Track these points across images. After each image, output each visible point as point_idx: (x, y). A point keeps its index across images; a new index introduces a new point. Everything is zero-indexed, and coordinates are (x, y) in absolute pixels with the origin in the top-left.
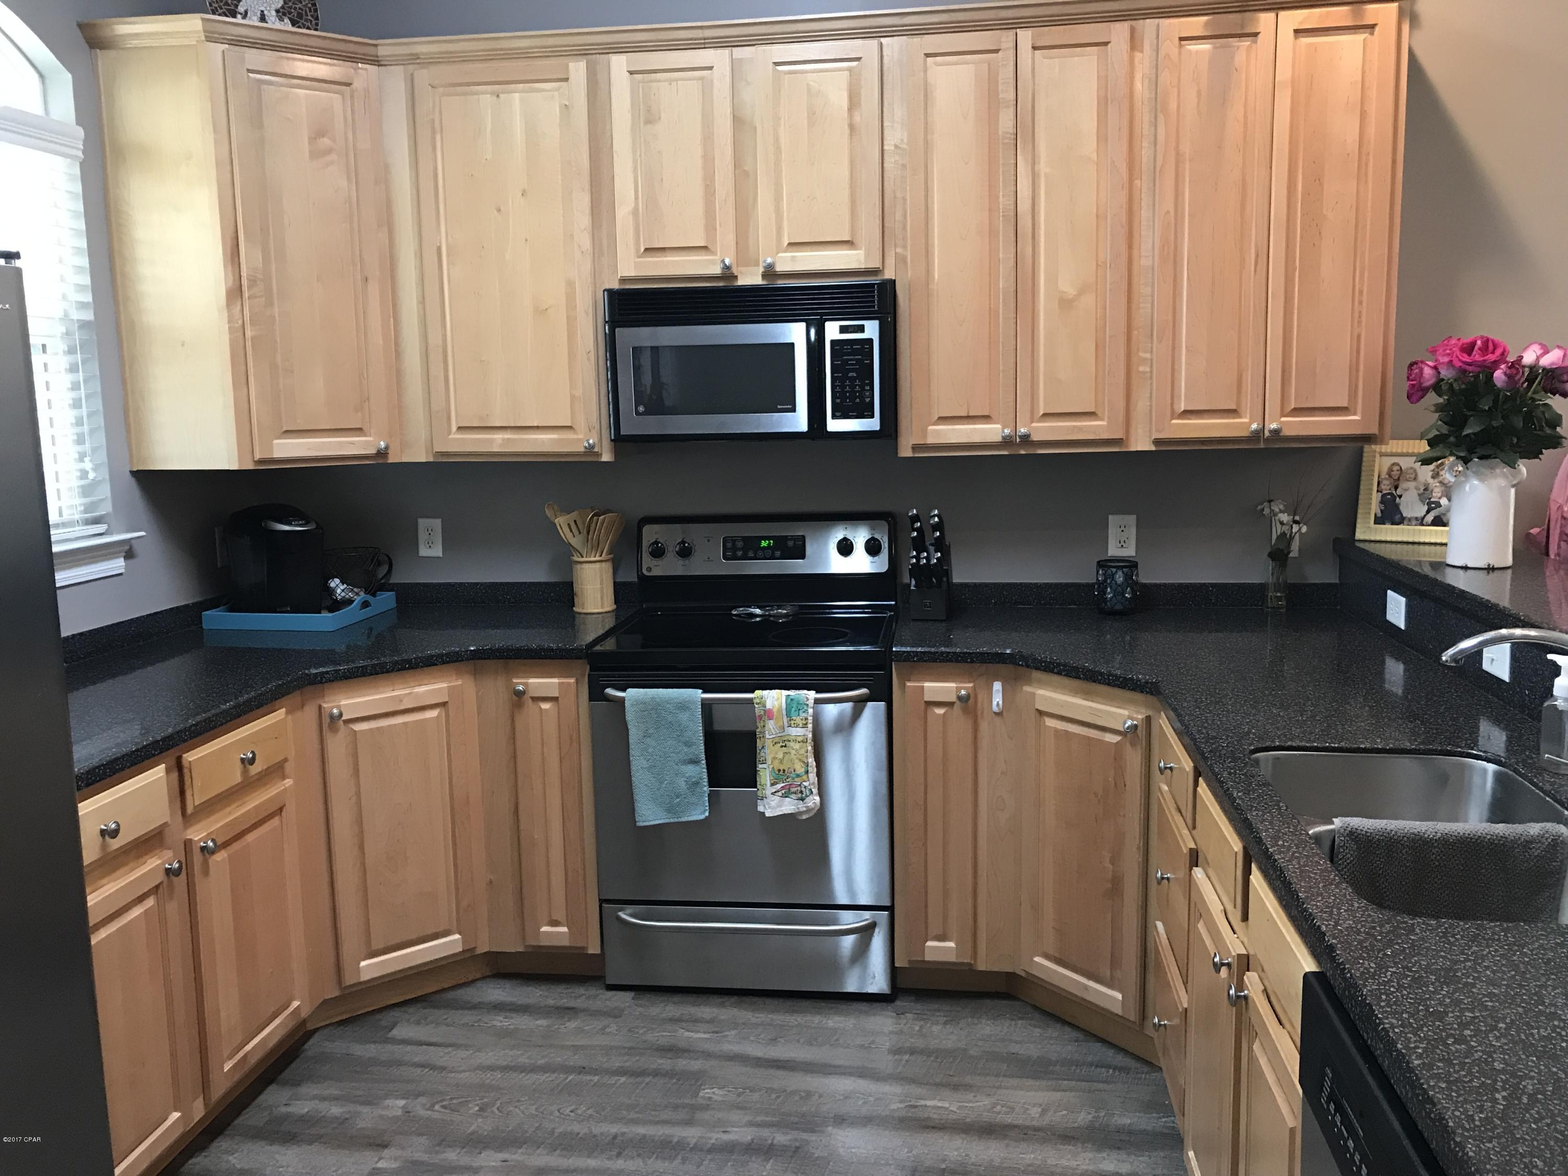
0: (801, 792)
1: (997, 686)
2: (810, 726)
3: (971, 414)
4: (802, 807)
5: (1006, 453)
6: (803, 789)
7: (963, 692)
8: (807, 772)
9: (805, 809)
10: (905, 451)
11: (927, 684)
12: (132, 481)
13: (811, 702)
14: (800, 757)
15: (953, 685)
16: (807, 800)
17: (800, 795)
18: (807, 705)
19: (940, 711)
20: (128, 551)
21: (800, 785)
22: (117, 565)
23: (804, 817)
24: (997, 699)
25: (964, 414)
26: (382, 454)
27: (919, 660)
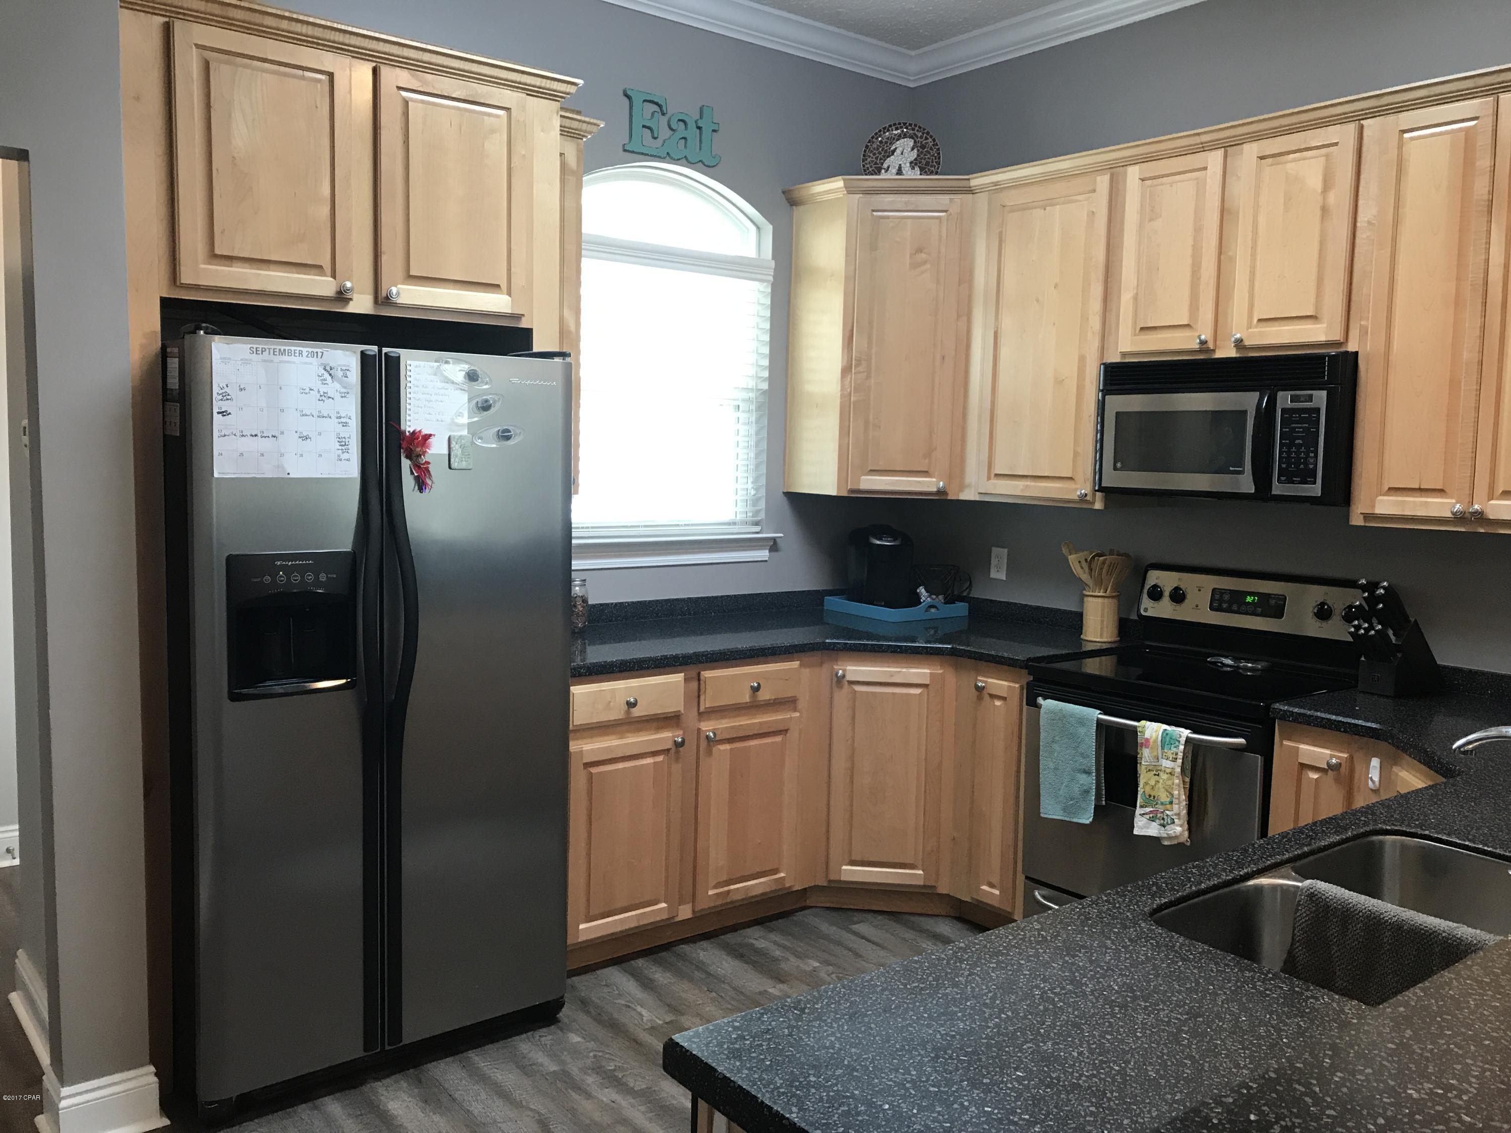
0: (1163, 819)
1: (1375, 762)
2: (1180, 761)
3: (1422, 487)
4: (1162, 833)
5: (1463, 530)
6: (1165, 817)
7: (1334, 761)
8: (1171, 803)
9: (1166, 835)
10: (1357, 520)
11: (1302, 746)
12: (784, 501)
13: (1183, 740)
14: (1167, 787)
15: (1328, 752)
16: (1168, 827)
17: (1162, 821)
18: (1179, 742)
19: (1314, 776)
20: (774, 546)
21: (1162, 812)
22: (764, 554)
23: (1166, 843)
24: (1374, 774)
25: (1417, 487)
26: (940, 492)
27: (1294, 721)
